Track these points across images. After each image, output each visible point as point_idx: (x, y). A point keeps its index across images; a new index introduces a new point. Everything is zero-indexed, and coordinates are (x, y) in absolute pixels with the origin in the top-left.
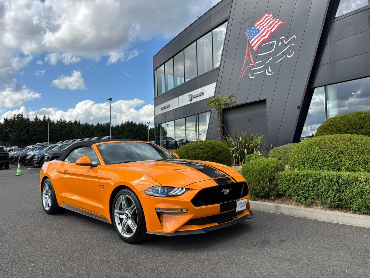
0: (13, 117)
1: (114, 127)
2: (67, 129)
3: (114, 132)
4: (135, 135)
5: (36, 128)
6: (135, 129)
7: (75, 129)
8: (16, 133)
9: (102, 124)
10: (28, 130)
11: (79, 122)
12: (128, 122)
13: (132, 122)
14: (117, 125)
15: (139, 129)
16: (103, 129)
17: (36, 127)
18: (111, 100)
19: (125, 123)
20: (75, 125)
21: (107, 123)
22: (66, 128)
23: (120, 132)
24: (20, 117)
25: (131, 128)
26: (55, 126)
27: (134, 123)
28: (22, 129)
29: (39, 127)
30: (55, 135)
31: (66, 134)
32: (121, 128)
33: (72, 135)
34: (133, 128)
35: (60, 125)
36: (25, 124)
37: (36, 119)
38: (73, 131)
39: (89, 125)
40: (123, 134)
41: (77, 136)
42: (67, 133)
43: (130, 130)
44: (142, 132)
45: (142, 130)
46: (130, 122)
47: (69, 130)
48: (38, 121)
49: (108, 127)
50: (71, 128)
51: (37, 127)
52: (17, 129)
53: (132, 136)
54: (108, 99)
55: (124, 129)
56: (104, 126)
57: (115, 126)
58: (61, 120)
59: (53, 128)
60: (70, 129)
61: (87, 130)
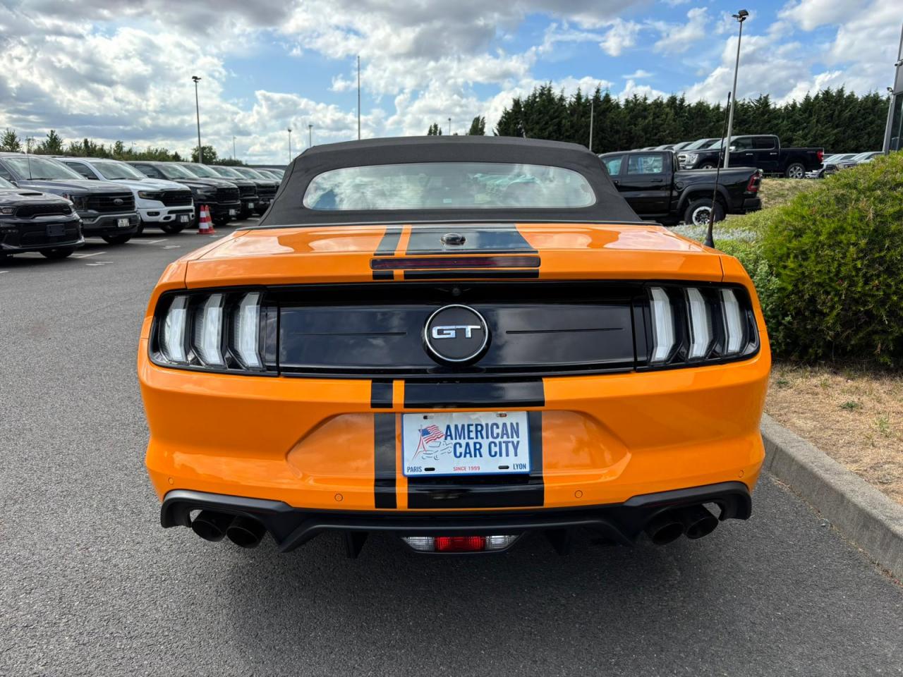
0: (531, 94)
1: (780, 109)
2: (647, 121)
3: (777, 124)
4: (844, 132)
5: (575, 118)
6: (847, 114)
7: (669, 118)
8: (534, 132)
9: (746, 102)
10: (559, 124)
11: (682, 100)
12: (827, 93)
13: (841, 92)
14: (791, 103)
15: (862, 111)
16: (746, 117)
17: (576, 115)
18: (744, 19)
19: (817, 96)
20: (667, 110)
21: (760, 99)
22: (645, 118)
23: (797, 123)
24: (545, 94)
25: (834, 111)
26: (620, 113)
27: (847, 93)
28: (547, 123)
29: (582, 116)
30: (618, 136)
31: (643, 134)
32: (801, 113)
33: (656, 137)
34: (841, 112)
35: (632, 110)
36: (552, 110)
37: (579, 97)
38: (662, 125)
39: (708, 107)
40: (806, 131)
41: (671, 138)
42: (645, 130)
43: (832, 116)
44: (872, 123)
45: (871, 117)
46: (835, 90)
47: (651, 123)
48: (583, 100)
49: (762, 109)
50: (658, 117)
51: (578, 117)
52: (538, 123)
53: (835, 134)
54: (734, 16)
55: (810, 116)
56: (749, 106)
57: (784, 105)
58: (635, 95)
59: (613, 118)
60: (654, 119)
61: (699, 120)
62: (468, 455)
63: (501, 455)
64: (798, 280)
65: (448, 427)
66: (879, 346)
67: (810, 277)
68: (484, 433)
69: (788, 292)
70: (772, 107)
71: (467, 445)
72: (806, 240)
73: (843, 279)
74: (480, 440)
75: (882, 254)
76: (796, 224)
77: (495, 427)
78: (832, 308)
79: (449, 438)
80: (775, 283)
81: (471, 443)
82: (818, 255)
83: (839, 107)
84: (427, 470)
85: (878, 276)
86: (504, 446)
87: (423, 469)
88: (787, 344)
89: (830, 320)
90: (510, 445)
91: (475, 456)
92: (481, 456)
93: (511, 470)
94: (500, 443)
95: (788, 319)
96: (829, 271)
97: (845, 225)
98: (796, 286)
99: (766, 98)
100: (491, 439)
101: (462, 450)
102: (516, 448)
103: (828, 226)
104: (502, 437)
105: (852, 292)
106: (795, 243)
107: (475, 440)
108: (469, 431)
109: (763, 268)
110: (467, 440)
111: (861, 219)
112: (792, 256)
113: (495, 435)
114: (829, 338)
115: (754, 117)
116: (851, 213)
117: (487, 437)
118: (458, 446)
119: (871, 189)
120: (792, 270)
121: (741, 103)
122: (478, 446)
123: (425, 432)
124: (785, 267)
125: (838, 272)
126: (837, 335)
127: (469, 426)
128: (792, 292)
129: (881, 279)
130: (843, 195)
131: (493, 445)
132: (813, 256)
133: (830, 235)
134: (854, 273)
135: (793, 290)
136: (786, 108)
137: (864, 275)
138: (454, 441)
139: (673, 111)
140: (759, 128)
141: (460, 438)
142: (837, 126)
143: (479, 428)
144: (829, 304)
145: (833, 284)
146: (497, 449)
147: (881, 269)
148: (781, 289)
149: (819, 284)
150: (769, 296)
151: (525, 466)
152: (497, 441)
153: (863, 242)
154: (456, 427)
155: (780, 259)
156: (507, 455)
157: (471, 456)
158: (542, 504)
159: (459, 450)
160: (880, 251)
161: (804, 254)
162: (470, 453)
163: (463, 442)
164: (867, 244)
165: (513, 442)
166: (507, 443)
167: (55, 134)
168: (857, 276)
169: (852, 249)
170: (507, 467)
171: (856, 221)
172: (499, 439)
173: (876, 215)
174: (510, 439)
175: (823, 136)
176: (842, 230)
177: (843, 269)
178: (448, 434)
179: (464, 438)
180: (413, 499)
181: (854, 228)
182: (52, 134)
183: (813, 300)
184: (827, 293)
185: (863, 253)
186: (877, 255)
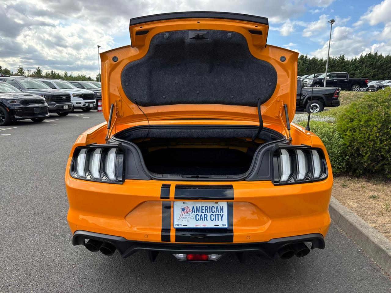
3: (348, 67)
4: (378, 71)
6: (379, 63)
7: (300, 64)
11: (306, 57)
13: (376, 54)
15: (386, 62)
16: (334, 64)
18: (333, 23)
19: (366, 56)
21: (341, 56)
23: (357, 67)
25: (373, 62)
27: (379, 54)
32: (359, 62)
34: (376, 62)
39: (317, 60)
40: (361, 70)
41: (301, 73)
43: (372, 64)
49: (341, 61)
53: (374, 72)
54: (329, 22)
55: (363, 64)
56: (336, 60)
57: (351, 59)
61: (313, 65)
62: (201, 220)
63: (215, 220)
64: (351, 141)
65: (193, 207)
66: (387, 170)
67: (357, 139)
68: (208, 210)
69: (347, 146)
70: (346, 60)
71: (201, 215)
72: (355, 123)
73: (371, 141)
74: (207, 213)
75: (388, 131)
76: (351, 116)
77: (213, 208)
78: (366, 153)
79: (193, 212)
80: (342, 141)
81: (203, 214)
82: (360, 130)
83: (375, 60)
84: (184, 225)
85: (386, 140)
86: (217, 216)
87: (182, 225)
88: (347, 168)
89: (365, 159)
90: (219, 216)
91: (205, 220)
92: (207, 220)
93: (219, 227)
94: (215, 215)
95: (347, 157)
96: (365, 137)
97: (372, 118)
98: (350, 143)
99: (343, 56)
100: (211, 213)
101: (199, 217)
102: (222, 217)
103: (365, 118)
104: (216, 212)
105: (375, 147)
106: (350, 125)
107: (205, 213)
108: (202, 209)
109: (336, 135)
110: (201, 213)
111: (379, 115)
112: (349, 130)
113: (213, 212)
114: (365, 166)
115: (338, 64)
116: (374, 113)
117: (210, 212)
118: (197, 215)
119: (384, 102)
120: (349, 136)
121: (332, 58)
122: (206, 216)
123: (183, 209)
124: (346, 135)
125: (369, 138)
126: (369, 165)
127: (202, 207)
128: (349, 146)
129: (387, 141)
130: (371, 104)
131: (212, 215)
132: (358, 131)
133: (365, 122)
134: (376, 139)
135: (349, 145)
136: (352, 60)
137: (380, 140)
138: (196, 214)
139: (302, 61)
140: (340, 69)
141: (198, 212)
142: (375, 68)
143: (207, 208)
144: (365, 152)
145: (367, 143)
146: (214, 217)
147: (388, 137)
148: (344, 144)
149: (361, 143)
150: (339, 147)
151: (225, 225)
152: (214, 214)
153: (379, 125)
154: (197, 207)
155: (344, 131)
156: (218, 220)
157: (203, 220)
158: (233, 242)
159: (198, 217)
160: (387, 129)
161: (354, 130)
162: (202, 219)
163: (200, 214)
164: (381, 126)
165: (221, 215)
166: (218, 215)
167: (39, 69)
168: (377, 140)
169: (375, 128)
170: (218, 225)
171: (376, 116)
172: (215, 213)
173: (385, 114)
174: (220, 213)
175: (368, 73)
176: (370, 120)
177: (371, 137)
178: (193, 211)
179: (200, 212)
180: (178, 238)
181: (376, 119)
182: (38, 68)
183: (358, 149)
184: (364, 147)
185: (380, 130)
186: (386, 131)
